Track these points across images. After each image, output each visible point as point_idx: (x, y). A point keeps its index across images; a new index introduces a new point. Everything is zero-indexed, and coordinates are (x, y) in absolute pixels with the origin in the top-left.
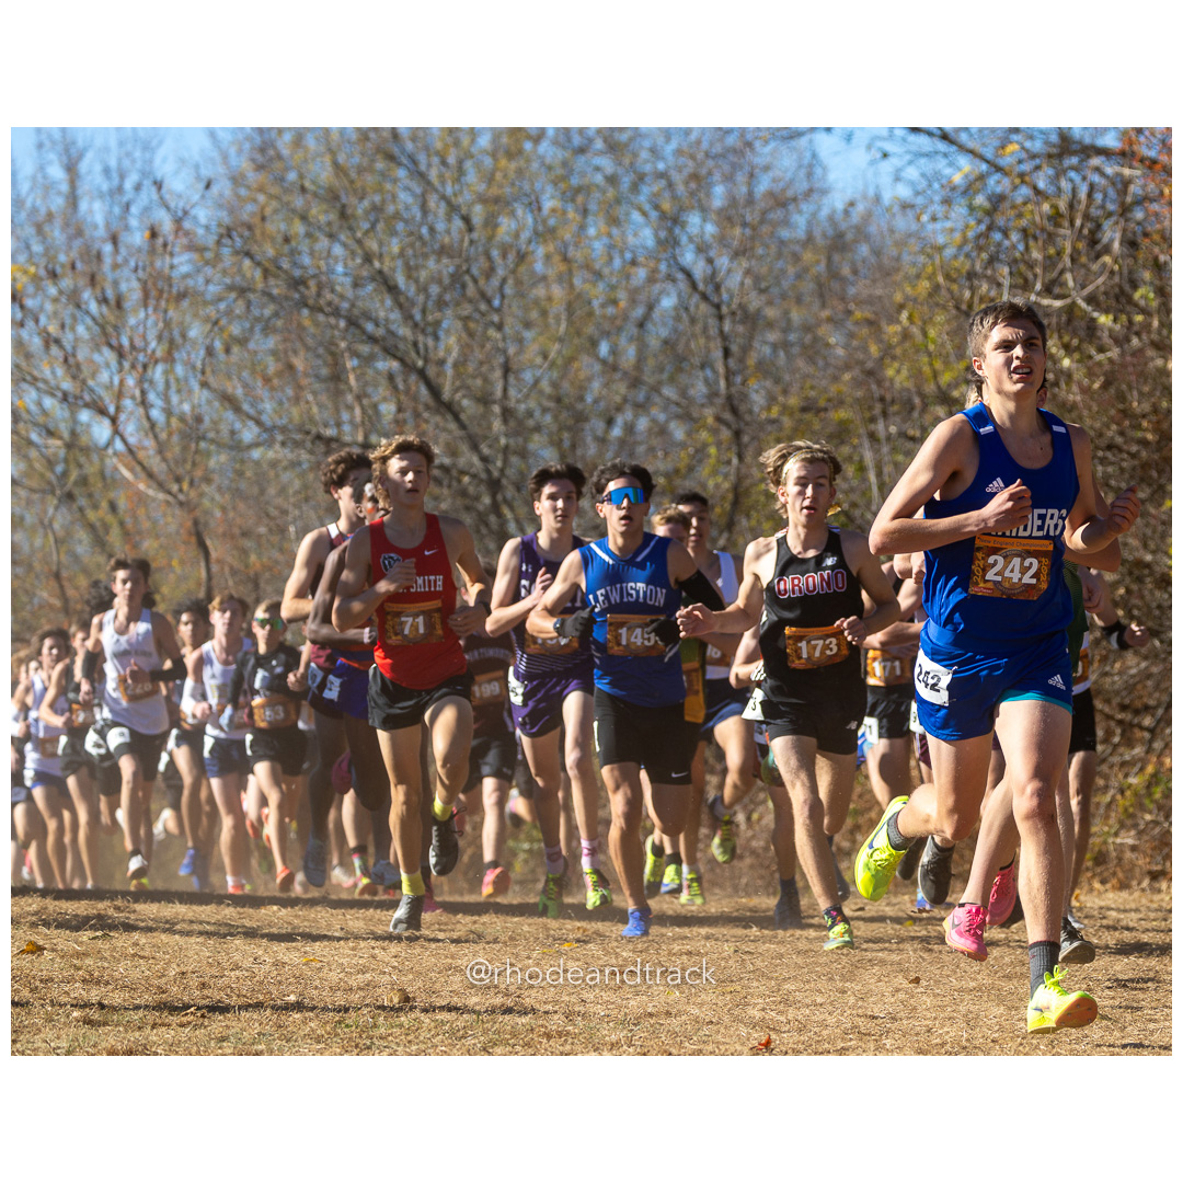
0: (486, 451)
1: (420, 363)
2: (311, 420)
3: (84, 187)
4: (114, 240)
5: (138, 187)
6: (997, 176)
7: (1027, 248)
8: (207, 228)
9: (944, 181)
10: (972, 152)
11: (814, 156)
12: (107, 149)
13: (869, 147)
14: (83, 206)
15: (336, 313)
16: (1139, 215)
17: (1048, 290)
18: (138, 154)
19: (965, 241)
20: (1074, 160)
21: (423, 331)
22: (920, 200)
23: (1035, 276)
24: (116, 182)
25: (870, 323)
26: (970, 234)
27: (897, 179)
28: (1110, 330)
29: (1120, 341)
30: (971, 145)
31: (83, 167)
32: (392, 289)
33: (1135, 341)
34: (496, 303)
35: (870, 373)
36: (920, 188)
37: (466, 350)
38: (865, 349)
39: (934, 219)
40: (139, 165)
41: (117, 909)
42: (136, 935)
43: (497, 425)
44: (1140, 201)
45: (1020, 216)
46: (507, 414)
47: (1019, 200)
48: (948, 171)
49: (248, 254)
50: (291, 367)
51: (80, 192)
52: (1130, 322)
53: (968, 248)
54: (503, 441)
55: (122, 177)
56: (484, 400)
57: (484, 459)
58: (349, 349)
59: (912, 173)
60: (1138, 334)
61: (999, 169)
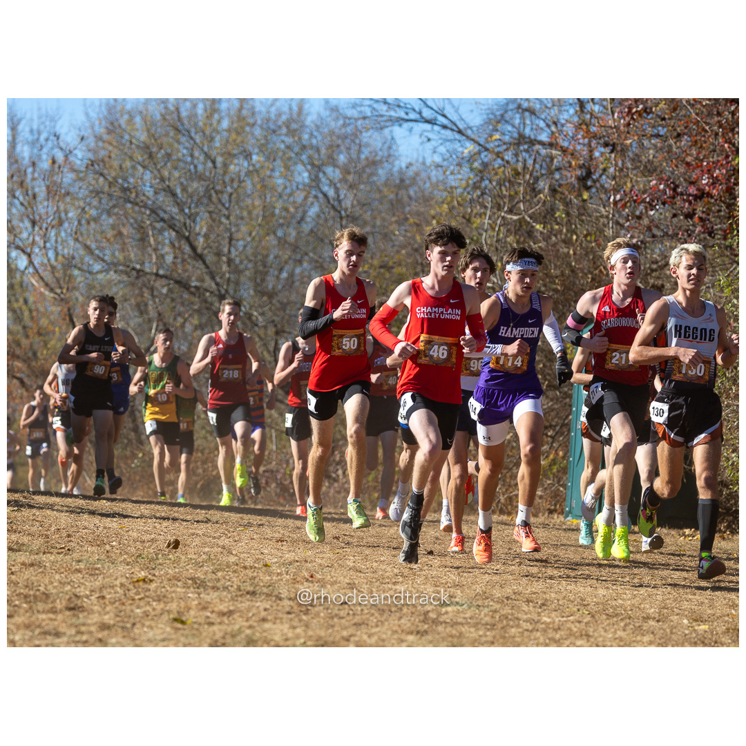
0: (218, 280)
1: (187, 234)
2: (130, 261)
3: (20, 138)
4: (34, 164)
5: (47, 140)
6: (486, 153)
7: (500, 189)
8: (82, 160)
9: (459, 154)
10: (473, 140)
11: (393, 138)
12: (32, 120)
13: (421, 135)
14: (19, 148)
15: (145, 206)
16: (557, 176)
17: (510, 211)
18: (48, 123)
19: (468, 185)
20: (526, 147)
21: (189, 217)
22: (445, 163)
23: (505, 203)
24: (36, 137)
25: (418, 225)
26: (471, 182)
27: (435, 152)
28: (541, 233)
29: (547, 238)
30: (473, 136)
31: (20, 127)
32: (174, 195)
33: (554, 238)
34: (227, 205)
35: (416, 250)
36: (446, 157)
37: (210, 228)
38: (413, 238)
39: (452, 173)
40: (48, 129)
41: (24, 497)
42: (34, 511)
43: (225, 268)
44: (558, 169)
45: (496, 174)
46: (230, 262)
47: (496, 166)
48: (460, 149)
49: (102, 174)
50: (120, 234)
51: (17, 141)
52: (552, 228)
53: (469, 189)
54: (227, 275)
55: (39, 133)
56: (219, 254)
57: (217, 284)
58: (151, 225)
59: (442, 149)
60: (555, 236)
61: (487, 149)
